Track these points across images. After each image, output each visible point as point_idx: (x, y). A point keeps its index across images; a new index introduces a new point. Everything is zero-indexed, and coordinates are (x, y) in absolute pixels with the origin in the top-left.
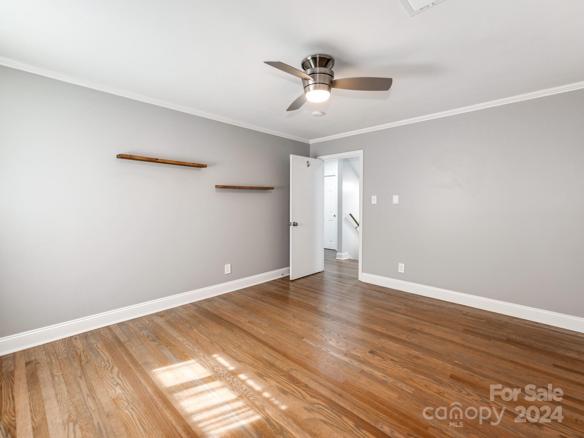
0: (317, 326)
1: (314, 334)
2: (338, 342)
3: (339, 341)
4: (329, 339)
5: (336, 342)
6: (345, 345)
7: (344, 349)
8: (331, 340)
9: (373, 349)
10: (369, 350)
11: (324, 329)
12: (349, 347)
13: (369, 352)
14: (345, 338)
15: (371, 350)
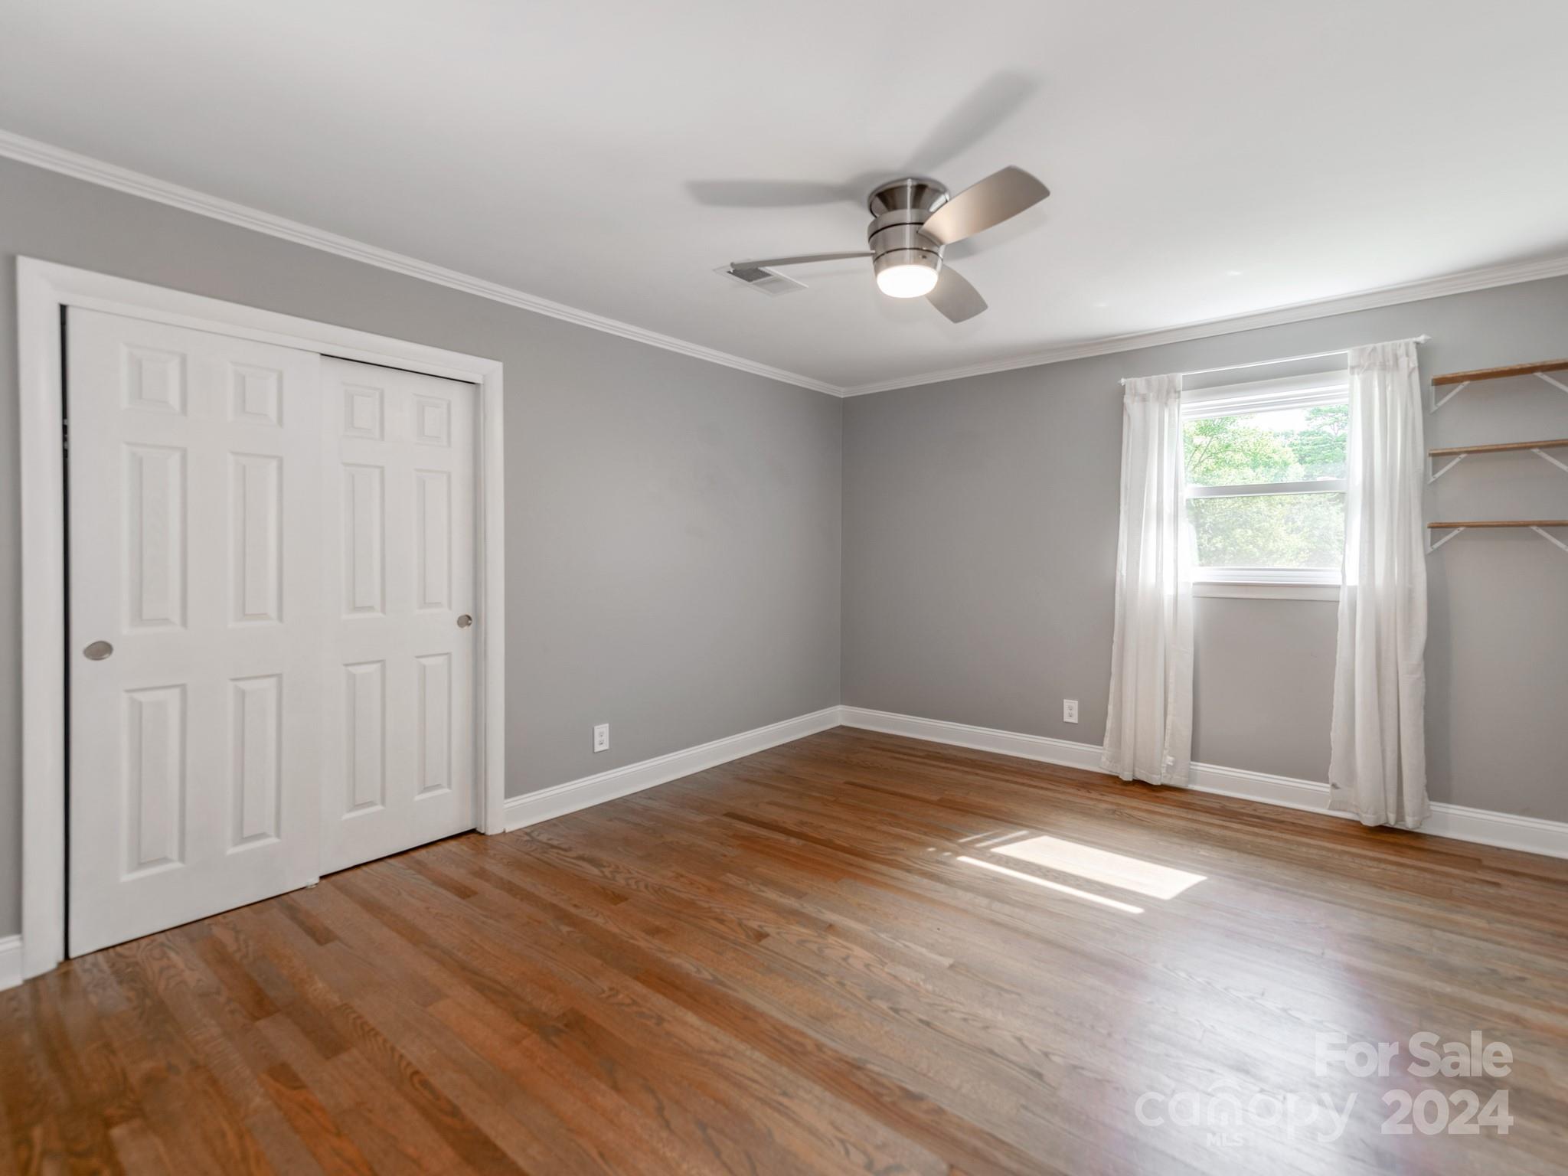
0: (921, 1021)
1: (921, 983)
2: (845, 959)
3: (844, 964)
4: (873, 969)
5: (851, 960)
6: (827, 952)
7: (832, 939)
8: (867, 966)
9: (753, 946)
10: (764, 942)
11: (891, 1008)
12: (814, 947)
13: (766, 935)
14: (824, 975)
15: (760, 940)
